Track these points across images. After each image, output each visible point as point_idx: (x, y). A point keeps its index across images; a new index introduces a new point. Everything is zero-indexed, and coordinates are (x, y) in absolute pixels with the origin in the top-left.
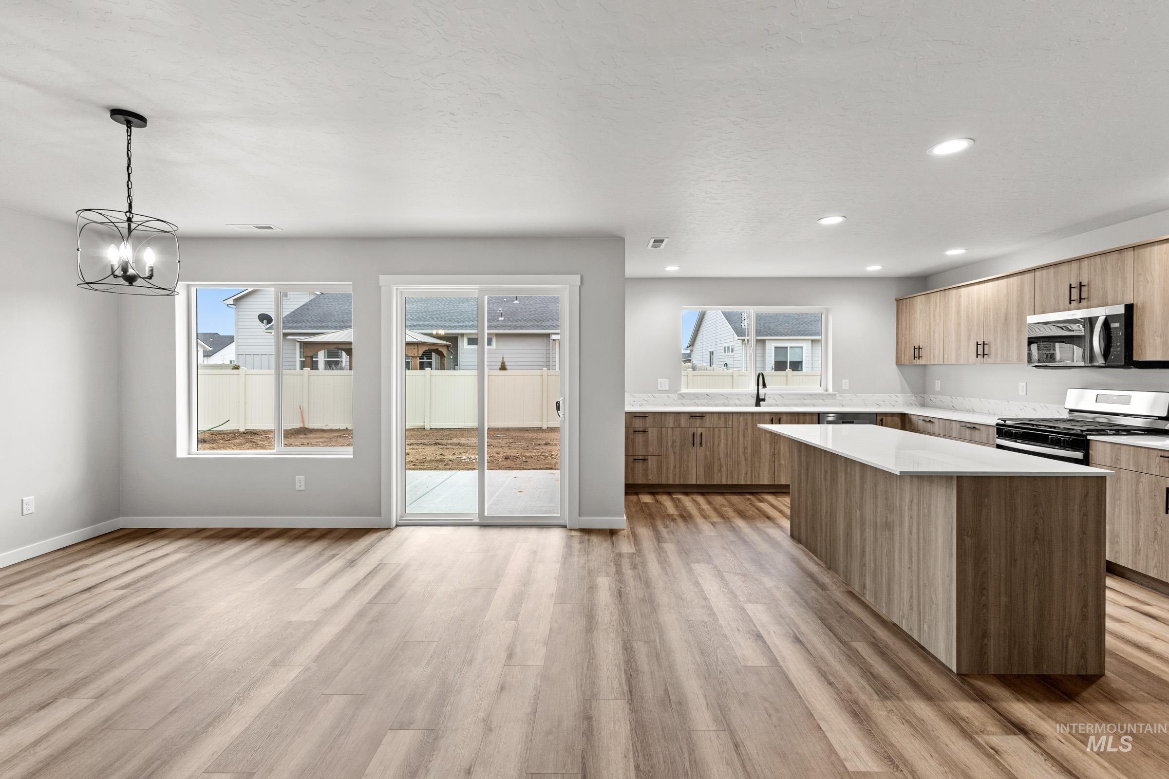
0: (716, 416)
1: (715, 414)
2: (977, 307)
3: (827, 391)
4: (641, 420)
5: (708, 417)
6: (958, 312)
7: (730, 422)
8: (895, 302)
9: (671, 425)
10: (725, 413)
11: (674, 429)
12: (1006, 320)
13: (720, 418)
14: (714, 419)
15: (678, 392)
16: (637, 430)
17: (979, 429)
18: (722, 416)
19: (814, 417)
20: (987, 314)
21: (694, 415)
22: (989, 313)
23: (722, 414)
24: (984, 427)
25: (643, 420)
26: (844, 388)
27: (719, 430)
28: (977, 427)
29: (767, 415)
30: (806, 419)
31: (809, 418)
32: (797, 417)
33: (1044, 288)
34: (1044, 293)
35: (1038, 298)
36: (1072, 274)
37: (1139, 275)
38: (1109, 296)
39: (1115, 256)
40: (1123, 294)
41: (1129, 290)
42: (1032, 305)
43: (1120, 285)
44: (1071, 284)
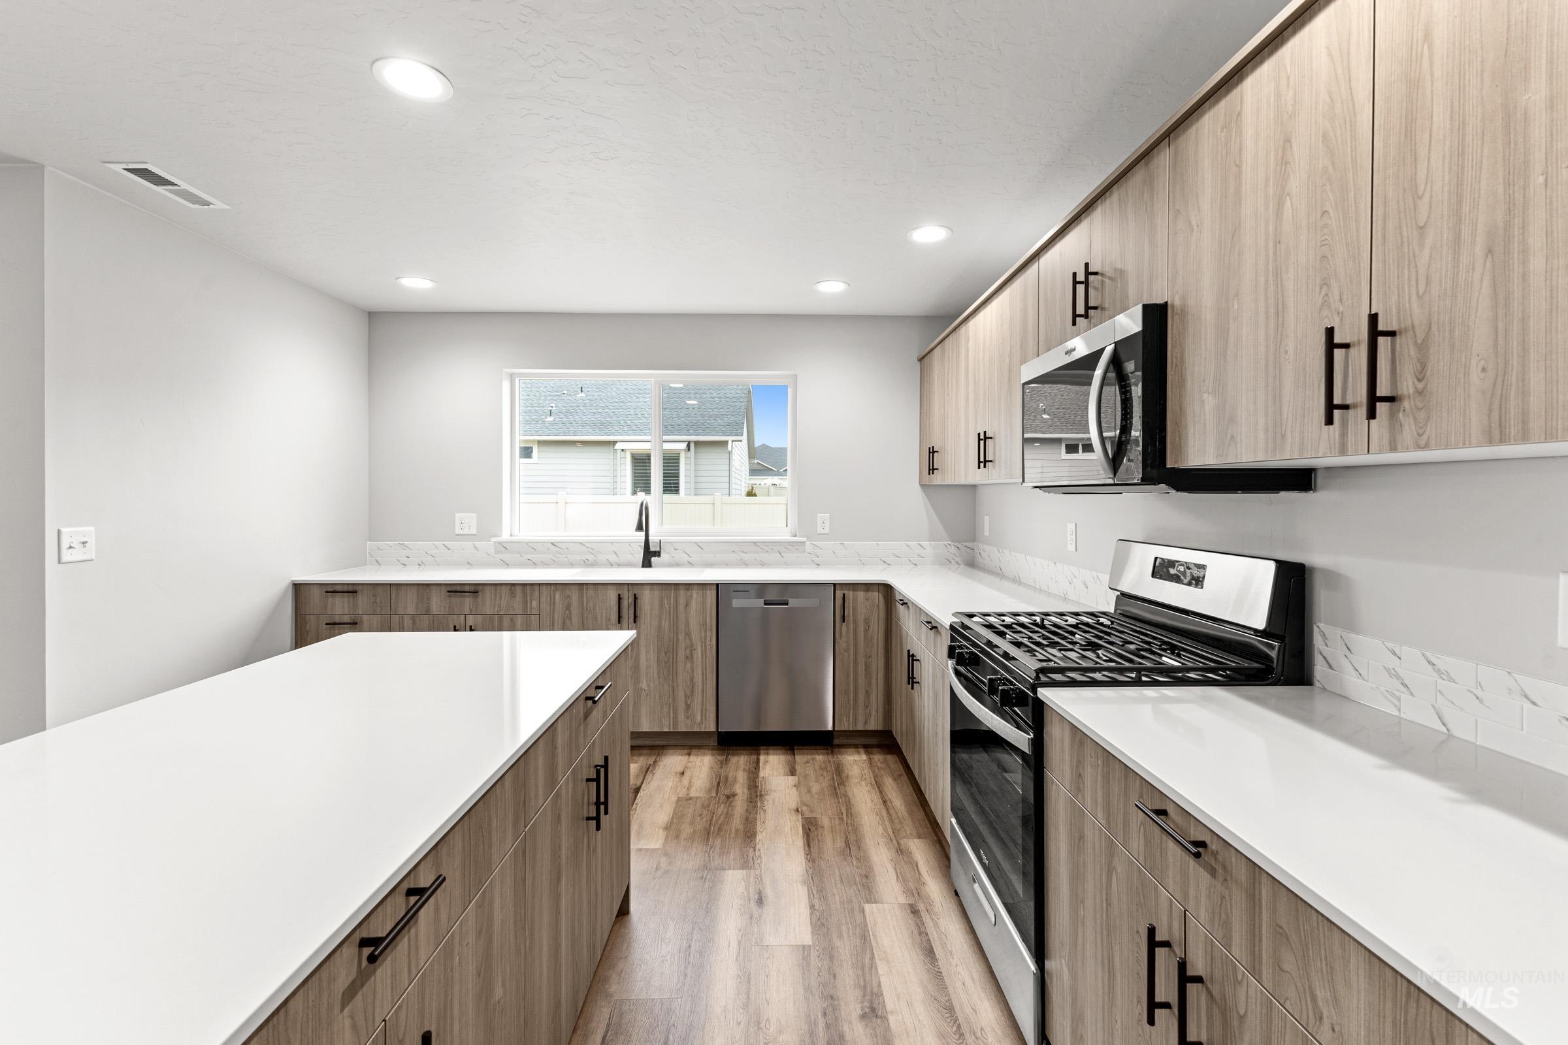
0: (505, 591)
1: (503, 587)
4: (346, 599)
5: (488, 594)
7: (534, 603)
8: (918, 364)
9: (411, 610)
10: (524, 585)
11: (417, 618)
13: (513, 595)
14: (501, 597)
15: (494, 539)
16: (337, 621)
18: (518, 590)
19: (708, 592)
21: (458, 588)
23: (517, 587)
25: (351, 599)
26: (820, 530)
27: (512, 619)
29: (611, 587)
30: (691, 596)
31: (697, 593)
32: (673, 591)
33: (1049, 295)
34: (1049, 308)
35: (1042, 321)
36: (1082, 247)
37: (1177, 215)
38: (1131, 290)
39: (1139, 176)
40: (1151, 277)
41: (1162, 265)
42: (1036, 341)
43: (1147, 253)
44: (1075, 274)
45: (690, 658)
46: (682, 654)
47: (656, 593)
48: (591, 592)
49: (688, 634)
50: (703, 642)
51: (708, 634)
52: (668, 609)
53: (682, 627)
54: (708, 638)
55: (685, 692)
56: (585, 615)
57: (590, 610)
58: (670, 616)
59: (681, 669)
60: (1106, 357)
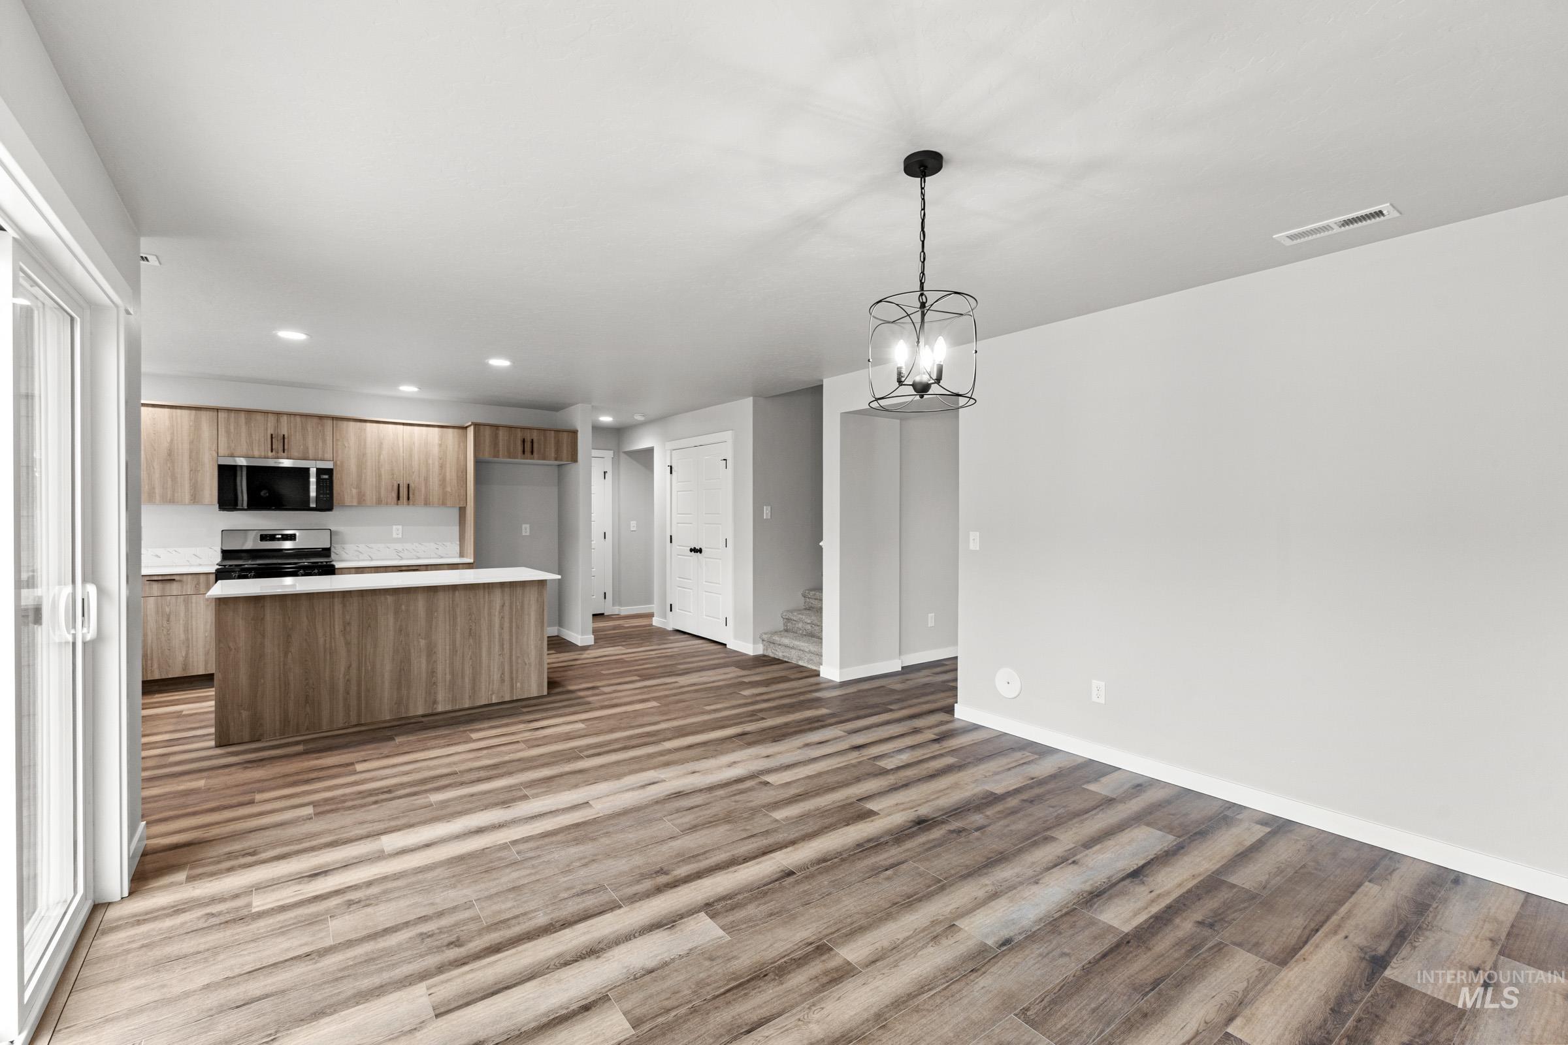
12: (170, 455)
17: (180, 581)
24: (190, 577)
28: (176, 578)
33: (232, 430)
34: (232, 436)
35: (223, 439)
36: (269, 425)
37: (337, 440)
38: (310, 452)
39: (315, 420)
40: (323, 452)
41: (329, 450)
42: (215, 445)
43: (320, 444)
44: (272, 435)
60: (313, 471)
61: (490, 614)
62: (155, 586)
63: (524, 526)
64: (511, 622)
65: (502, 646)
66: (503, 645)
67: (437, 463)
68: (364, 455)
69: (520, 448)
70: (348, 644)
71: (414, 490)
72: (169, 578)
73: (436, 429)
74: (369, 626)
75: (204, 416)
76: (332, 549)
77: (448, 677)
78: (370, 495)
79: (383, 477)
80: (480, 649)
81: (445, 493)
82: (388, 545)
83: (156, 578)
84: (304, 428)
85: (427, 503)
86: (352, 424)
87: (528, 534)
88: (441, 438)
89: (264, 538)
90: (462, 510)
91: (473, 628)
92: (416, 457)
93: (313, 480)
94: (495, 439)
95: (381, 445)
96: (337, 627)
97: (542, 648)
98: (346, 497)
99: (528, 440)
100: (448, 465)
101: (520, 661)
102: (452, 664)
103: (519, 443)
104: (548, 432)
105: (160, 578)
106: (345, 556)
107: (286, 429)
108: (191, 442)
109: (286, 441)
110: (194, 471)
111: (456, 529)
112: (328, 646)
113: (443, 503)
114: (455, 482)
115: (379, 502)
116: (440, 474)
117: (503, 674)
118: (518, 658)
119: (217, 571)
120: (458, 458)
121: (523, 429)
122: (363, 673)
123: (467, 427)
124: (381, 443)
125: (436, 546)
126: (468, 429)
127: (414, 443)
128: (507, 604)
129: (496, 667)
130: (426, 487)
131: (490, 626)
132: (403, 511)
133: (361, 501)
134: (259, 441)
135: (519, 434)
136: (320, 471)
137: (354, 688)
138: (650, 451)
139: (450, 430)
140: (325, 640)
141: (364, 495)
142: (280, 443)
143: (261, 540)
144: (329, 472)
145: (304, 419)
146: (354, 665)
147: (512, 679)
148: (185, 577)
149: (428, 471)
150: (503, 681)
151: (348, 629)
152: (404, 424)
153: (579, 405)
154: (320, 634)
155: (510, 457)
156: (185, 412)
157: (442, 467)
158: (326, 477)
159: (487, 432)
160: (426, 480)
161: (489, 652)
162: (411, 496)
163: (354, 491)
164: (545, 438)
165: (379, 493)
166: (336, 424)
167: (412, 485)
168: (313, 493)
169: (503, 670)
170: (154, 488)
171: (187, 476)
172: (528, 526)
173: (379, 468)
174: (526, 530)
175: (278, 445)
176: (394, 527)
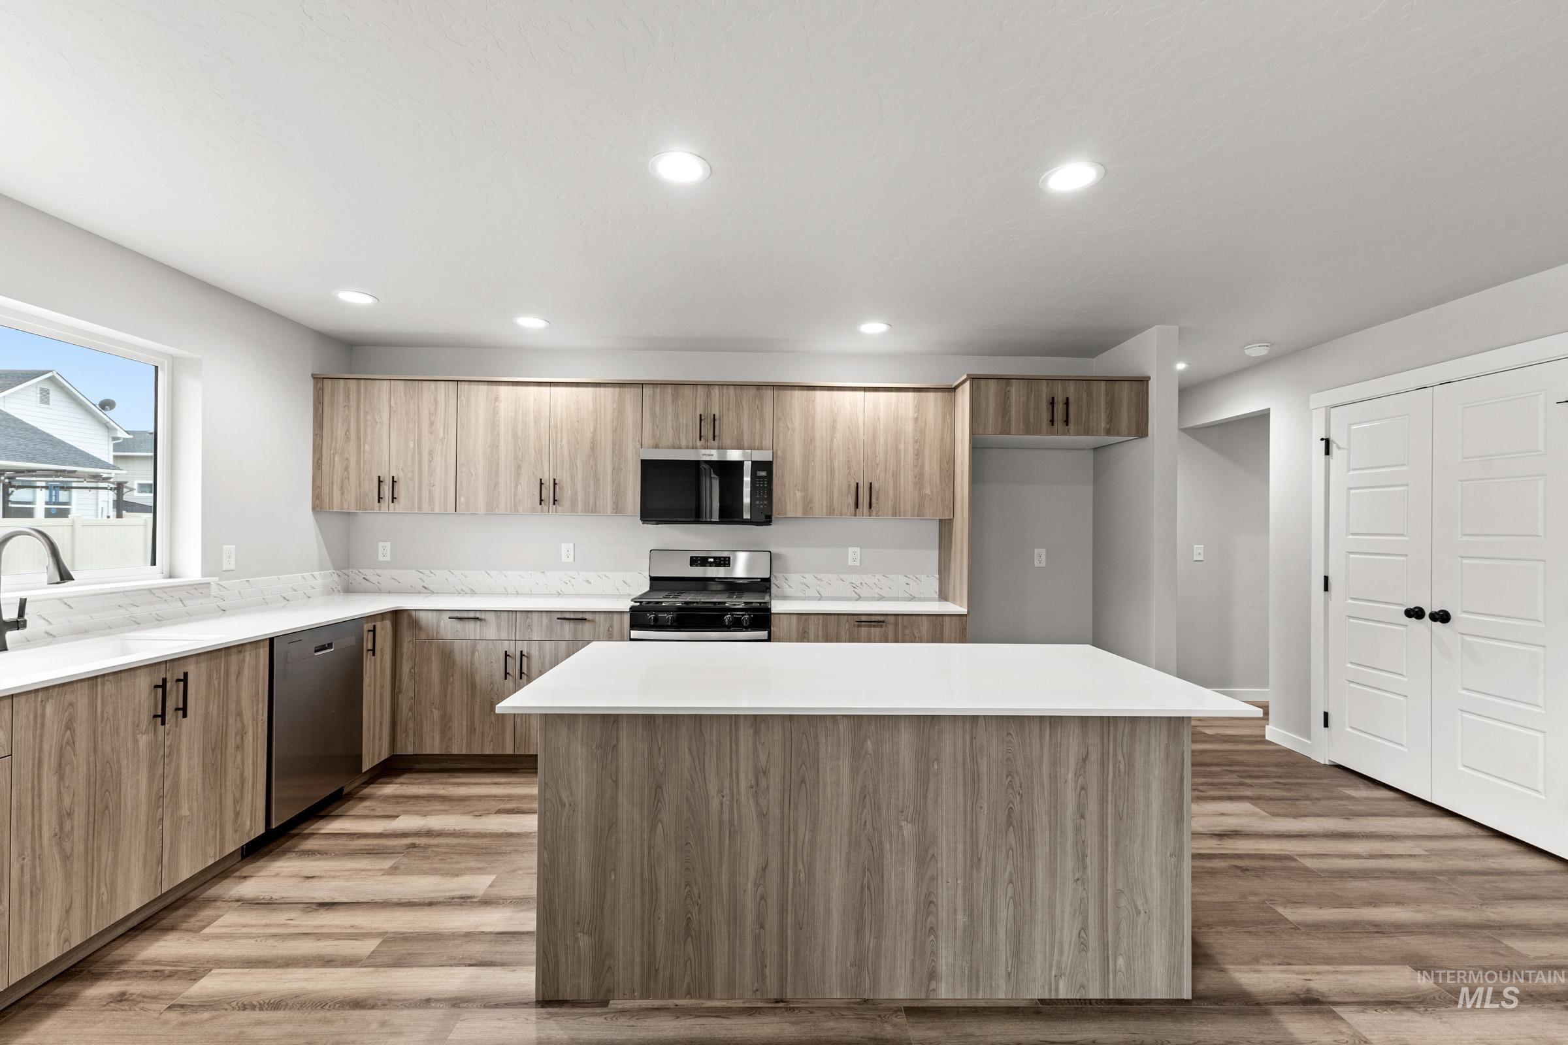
2: (535, 423)
3: (170, 577)
6: (493, 424)
8: (311, 382)
12: (592, 449)
17: (592, 621)
19: (261, 650)
20: (556, 437)
22: (559, 435)
24: (603, 616)
26: (226, 566)
28: (588, 616)
29: (143, 670)
30: (244, 661)
31: (250, 654)
32: (223, 659)
33: (658, 413)
34: (657, 420)
35: (647, 425)
36: (698, 402)
37: (779, 419)
38: (745, 438)
39: (752, 391)
40: (761, 438)
41: (769, 435)
42: (639, 434)
43: (758, 427)
44: (701, 415)
45: (240, 747)
46: (231, 743)
47: (203, 665)
48: (109, 687)
49: (239, 714)
50: (255, 720)
51: (260, 706)
52: (216, 685)
53: (232, 706)
54: (260, 712)
55: (234, 795)
56: (100, 729)
57: (108, 719)
58: (219, 695)
59: (230, 765)
60: (747, 466)
61: (1054, 778)
62: (568, 626)
63: (1037, 551)
64: (1103, 801)
65: (1082, 859)
66: (1084, 856)
67: (911, 449)
68: (813, 439)
69: (1045, 416)
70: (763, 816)
71: (878, 493)
72: (580, 616)
73: (911, 395)
74: (803, 781)
75: (629, 393)
76: (773, 579)
77: (961, 919)
78: (819, 502)
79: (837, 474)
80: (1032, 859)
81: (922, 497)
82: (842, 576)
83: (567, 616)
84: (738, 404)
85: (895, 513)
86: (797, 394)
87: (1043, 564)
88: (918, 408)
89: (694, 561)
90: (945, 526)
91: (1017, 808)
92: (882, 439)
93: (747, 479)
94: (1005, 398)
95: (833, 427)
96: (742, 776)
97: (1179, 875)
98: (788, 503)
99: (1060, 399)
100: (927, 453)
101: (1123, 903)
102: (969, 889)
103: (1044, 405)
104: (1095, 384)
105: (572, 616)
106: (788, 591)
107: (717, 409)
108: (615, 431)
109: (717, 423)
110: (617, 469)
111: (934, 554)
112: (726, 816)
113: (919, 513)
114: (937, 477)
115: (831, 511)
116: (916, 466)
117: (1084, 928)
118: (1118, 893)
119: (632, 609)
120: (942, 439)
121: (1051, 380)
122: (791, 886)
123: (955, 388)
124: (835, 421)
125: (907, 580)
126: (959, 390)
127: (879, 419)
128: (1094, 756)
129: (1068, 909)
130: (895, 487)
131: (1055, 808)
132: (864, 525)
133: (807, 510)
134: (687, 425)
135: (1044, 389)
136: (756, 465)
137: (772, 917)
138: (1262, 419)
139: (931, 395)
140: (722, 804)
141: (811, 502)
142: (709, 427)
143: (691, 565)
144: (767, 466)
145: (738, 389)
146: (774, 865)
147: (1104, 945)
148: (597, 616)
149: (898, 461)
150: (1083, 946)
151: (763, 784)
152: (865, 389)
153: (1155, 329)
154: (713, 790)
155: (1027, 432)
156: (609, 391)
157: (918, 454)
158: (763, 474)
159: (992, 388)
160: (896, 475)
161: (1052, 873)
162: (874, 500)
163: (799, 494)
164: (1089, 393)
165: (831, 497)
166: (778, 395)
167: (875, 486)
168: (747, 500)
169: (1086, 918)
170: (576, 494)
171: (609, 477)
172: (1043, 551)
173: (831, 459)
174: (1040, 558)
175: (707, 430)
176: (850, 549)
